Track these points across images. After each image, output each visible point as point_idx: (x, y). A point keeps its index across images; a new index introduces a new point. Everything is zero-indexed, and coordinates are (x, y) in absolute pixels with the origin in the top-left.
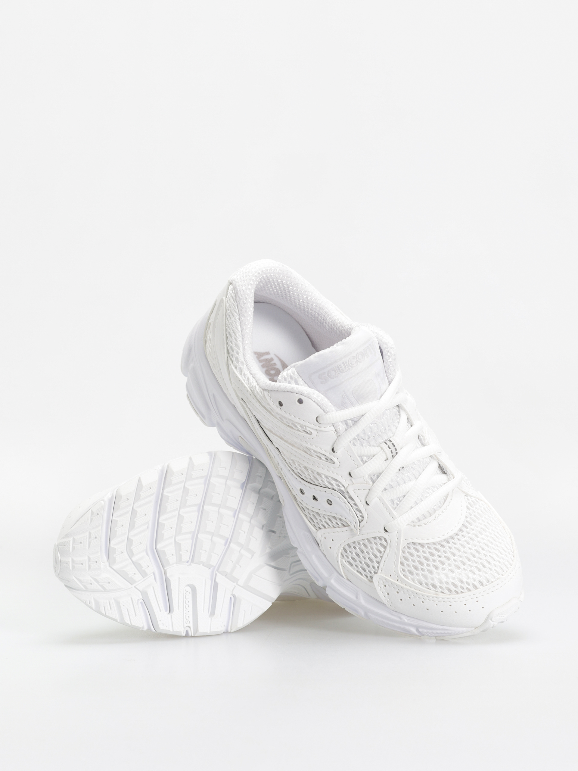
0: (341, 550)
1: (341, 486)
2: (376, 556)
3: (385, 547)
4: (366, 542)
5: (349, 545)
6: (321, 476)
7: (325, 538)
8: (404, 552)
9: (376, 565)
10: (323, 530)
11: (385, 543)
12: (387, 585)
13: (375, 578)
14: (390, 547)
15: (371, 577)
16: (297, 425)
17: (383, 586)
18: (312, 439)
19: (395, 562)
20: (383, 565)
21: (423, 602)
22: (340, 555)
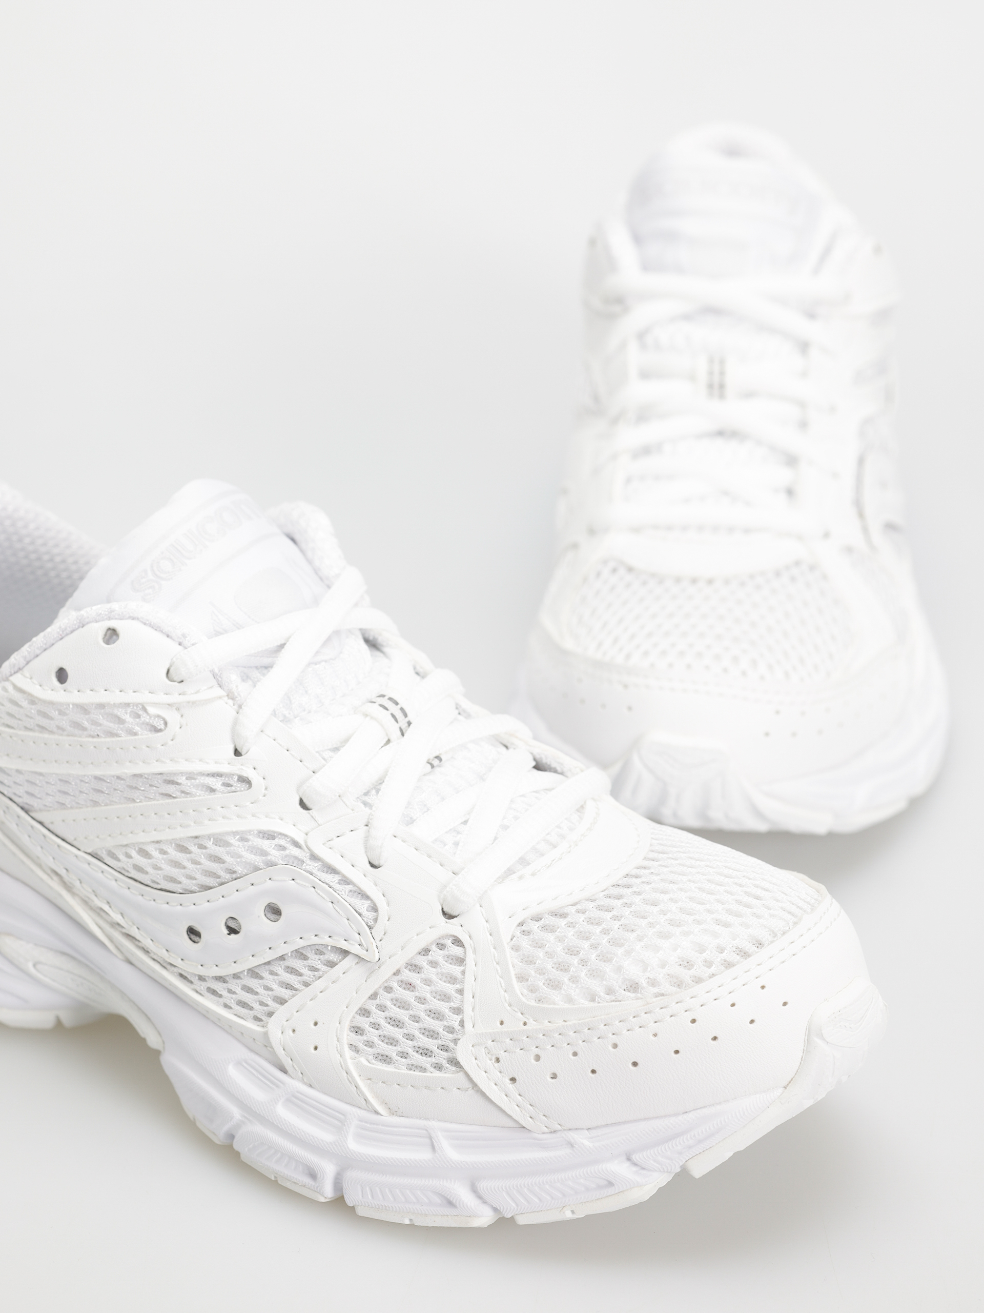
0: (345, 1036)
1: (288, 845)
2: (446, 998)
3: (461, 961)
4: (408, 975)
5: (364, 1012)
6: (227, 844)
7: (294, 1031)
8: (516, 949)
9: (454, 1020)
10: (281, 1012)
11: (457, 951)
12: (502, 1055)
13: (463, 1053)
14: (475, 952)
15: (455, 1062)
16: (120, 712)
17: (490, 1064)
18: (171, 743)
19: (502, 982)
20: (473, 1010)
21: (615, 1046)
22: (348, 1053)
